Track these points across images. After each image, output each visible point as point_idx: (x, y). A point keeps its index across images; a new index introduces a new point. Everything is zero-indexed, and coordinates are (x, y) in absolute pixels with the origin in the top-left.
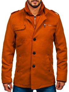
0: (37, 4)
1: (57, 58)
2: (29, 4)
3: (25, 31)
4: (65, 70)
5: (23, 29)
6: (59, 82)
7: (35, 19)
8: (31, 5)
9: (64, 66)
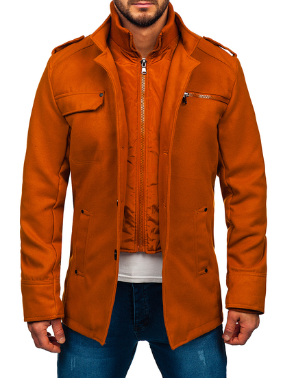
1: (229, 224)
3: (101, 114)
4: (258, 267)
5: (94, 108)
7: (144, 70)
9: (253, 254)
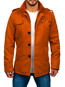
0: (34, 3)
2: (28, 3)
3: (22, 25)
6: (53, 70)
8: (29, 4)
